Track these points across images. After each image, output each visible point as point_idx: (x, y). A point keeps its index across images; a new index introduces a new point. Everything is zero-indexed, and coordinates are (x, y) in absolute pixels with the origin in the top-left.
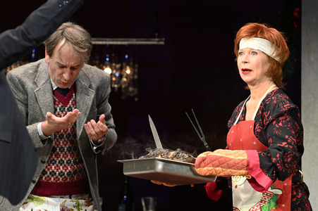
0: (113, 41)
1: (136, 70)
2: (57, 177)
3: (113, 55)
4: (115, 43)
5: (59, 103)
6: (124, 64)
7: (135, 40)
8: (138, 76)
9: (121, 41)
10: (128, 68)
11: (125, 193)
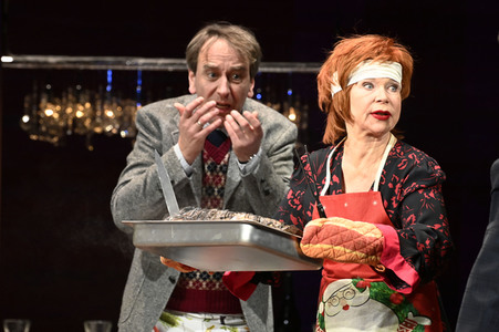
0: (269, 66)
1: (306, 115)
2: (198, 281)
3: (268, 89)
4: (271, 70)
5: (208, 157)
6: (286, 104)
7: (304, 65)
8: (309, 125)
9: (281, 67)
10: (292, 111)
11: (286, 315)
